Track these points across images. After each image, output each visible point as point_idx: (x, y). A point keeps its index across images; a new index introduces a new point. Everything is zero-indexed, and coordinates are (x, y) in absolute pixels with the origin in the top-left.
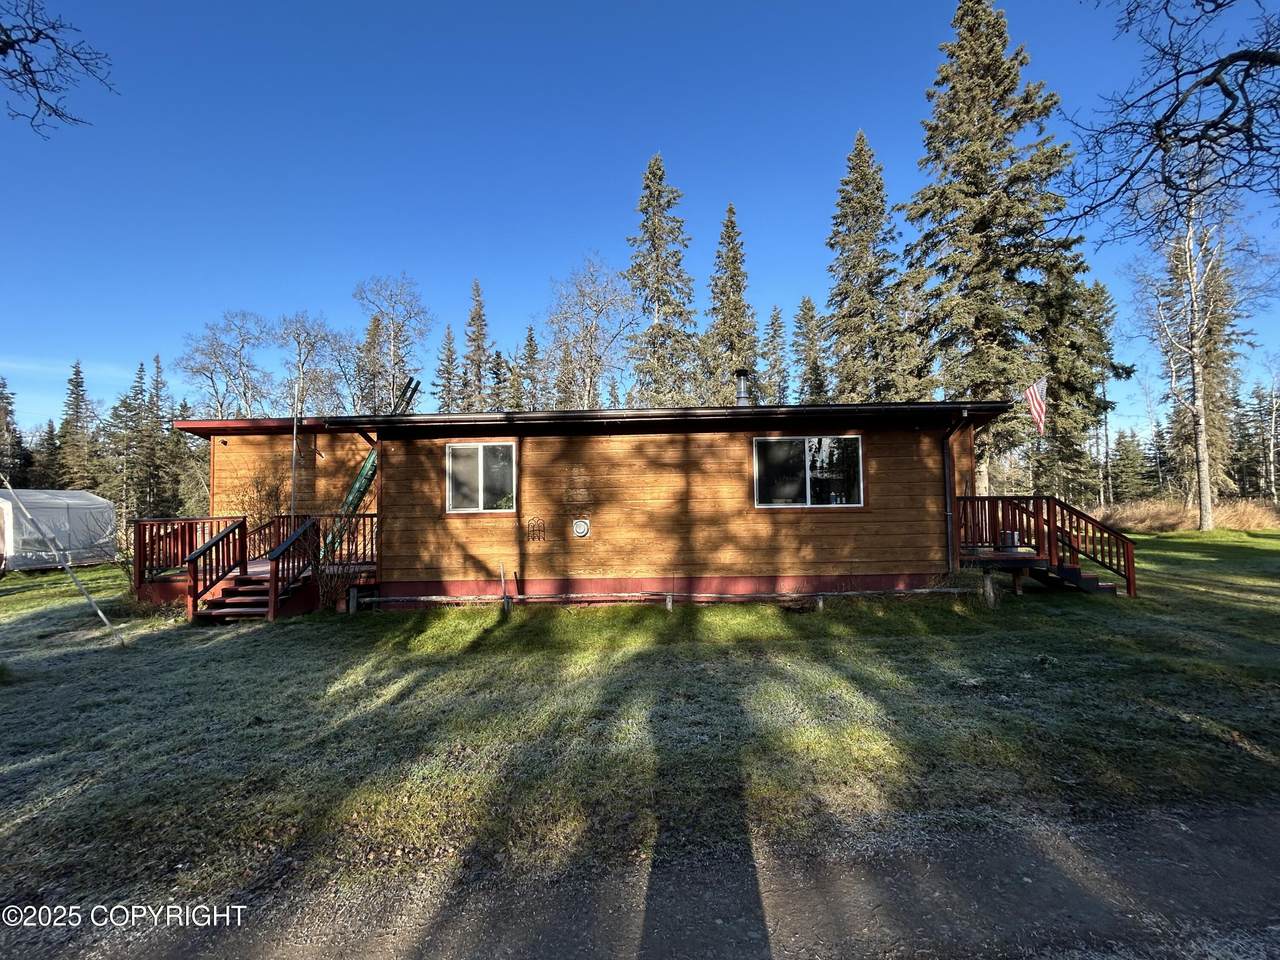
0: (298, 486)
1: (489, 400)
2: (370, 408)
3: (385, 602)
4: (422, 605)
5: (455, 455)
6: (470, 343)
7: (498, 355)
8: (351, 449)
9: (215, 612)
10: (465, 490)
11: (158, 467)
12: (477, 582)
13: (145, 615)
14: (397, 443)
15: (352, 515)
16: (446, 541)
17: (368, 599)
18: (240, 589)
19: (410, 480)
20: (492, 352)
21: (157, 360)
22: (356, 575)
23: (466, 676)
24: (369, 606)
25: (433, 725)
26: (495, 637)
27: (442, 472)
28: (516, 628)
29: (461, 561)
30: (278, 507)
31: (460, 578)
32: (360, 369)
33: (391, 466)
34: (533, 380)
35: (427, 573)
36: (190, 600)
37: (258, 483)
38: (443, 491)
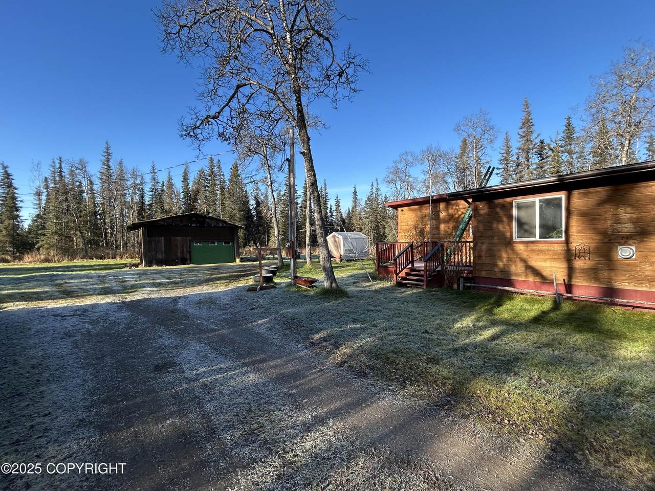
0: (432, 228)
1: (535, 172)
2: (462, 187)
3: (478, 287)
4: (499, 291)
5: (519, 207)
6: (522, 139)
7: (542, 142)
8: (456, 209)
9: (404, 282)
10: (526, 227)
11: (378, 223)
12: (534, 282)
13: (381, 279)
14: (484, 203)
15: (459, 242)
16: (513, 257)
17: (469, 284)
18: (412, 273)
19: (491, 222)
20: (538, 141)
21: (377, 180)
22: (463, 272)
23: (534, 336)
24: (469, 288)
25: (517, 359)
26: (550, 317)
27: (511, 217)
28: (566, 314)
29: (524, 269)
30: (424, 238)
31: (523, 279)
32: (457, 168)
33: (480, 215)
34: (570, 153)
35: (501, 274)
36: (395, 275)
37: (416, 227)
38: (511, 228)
